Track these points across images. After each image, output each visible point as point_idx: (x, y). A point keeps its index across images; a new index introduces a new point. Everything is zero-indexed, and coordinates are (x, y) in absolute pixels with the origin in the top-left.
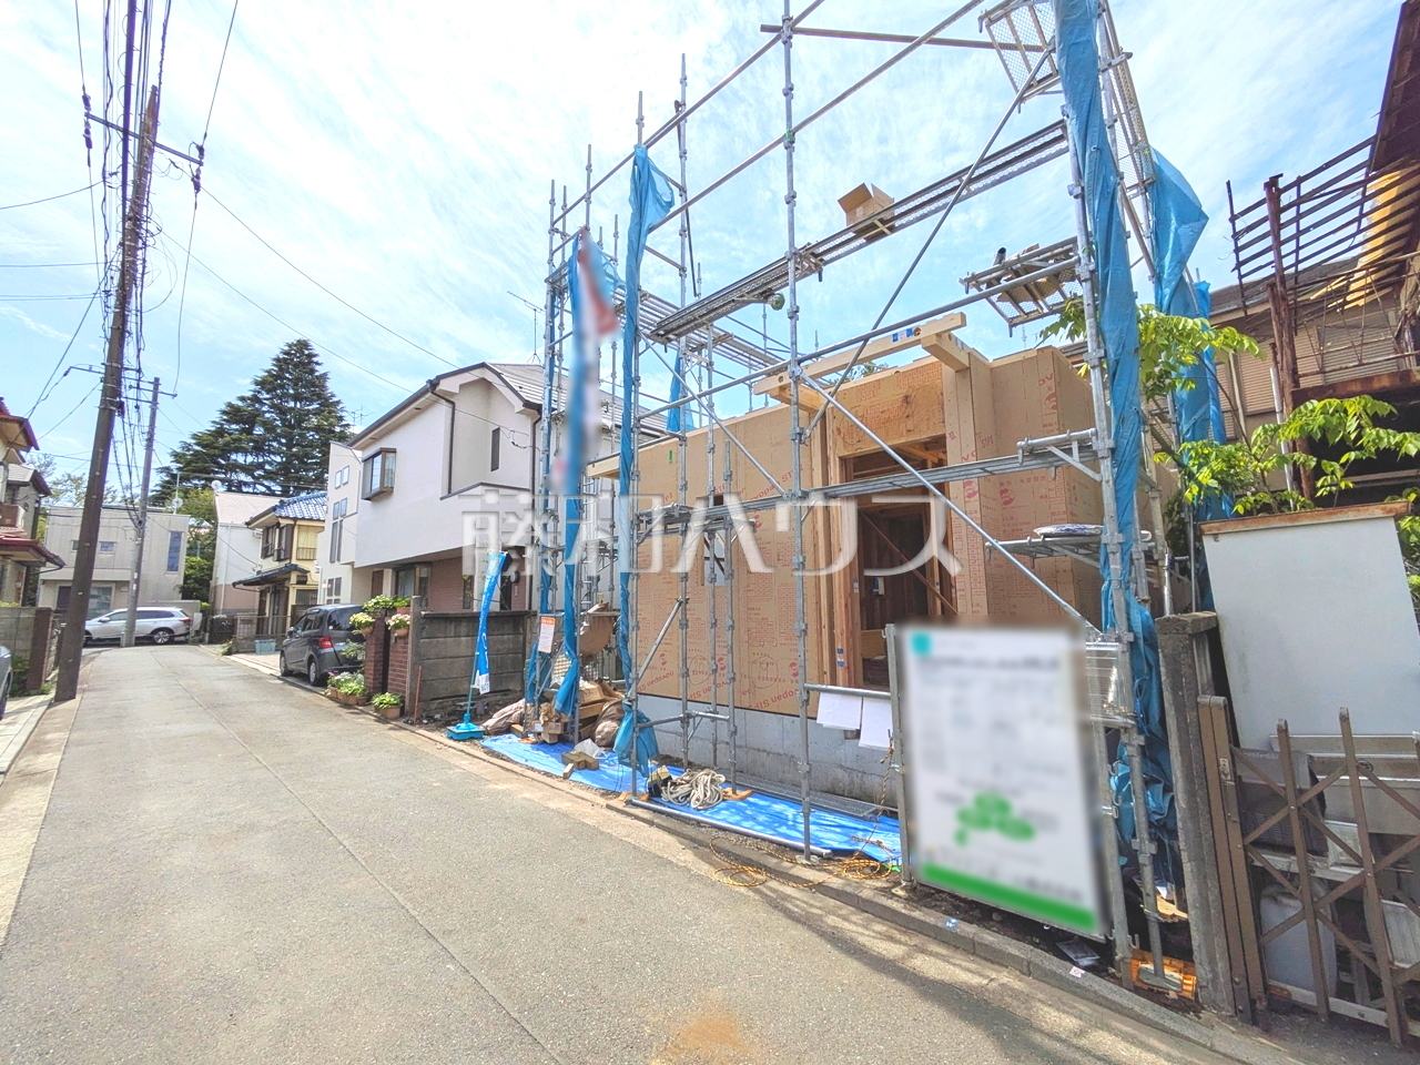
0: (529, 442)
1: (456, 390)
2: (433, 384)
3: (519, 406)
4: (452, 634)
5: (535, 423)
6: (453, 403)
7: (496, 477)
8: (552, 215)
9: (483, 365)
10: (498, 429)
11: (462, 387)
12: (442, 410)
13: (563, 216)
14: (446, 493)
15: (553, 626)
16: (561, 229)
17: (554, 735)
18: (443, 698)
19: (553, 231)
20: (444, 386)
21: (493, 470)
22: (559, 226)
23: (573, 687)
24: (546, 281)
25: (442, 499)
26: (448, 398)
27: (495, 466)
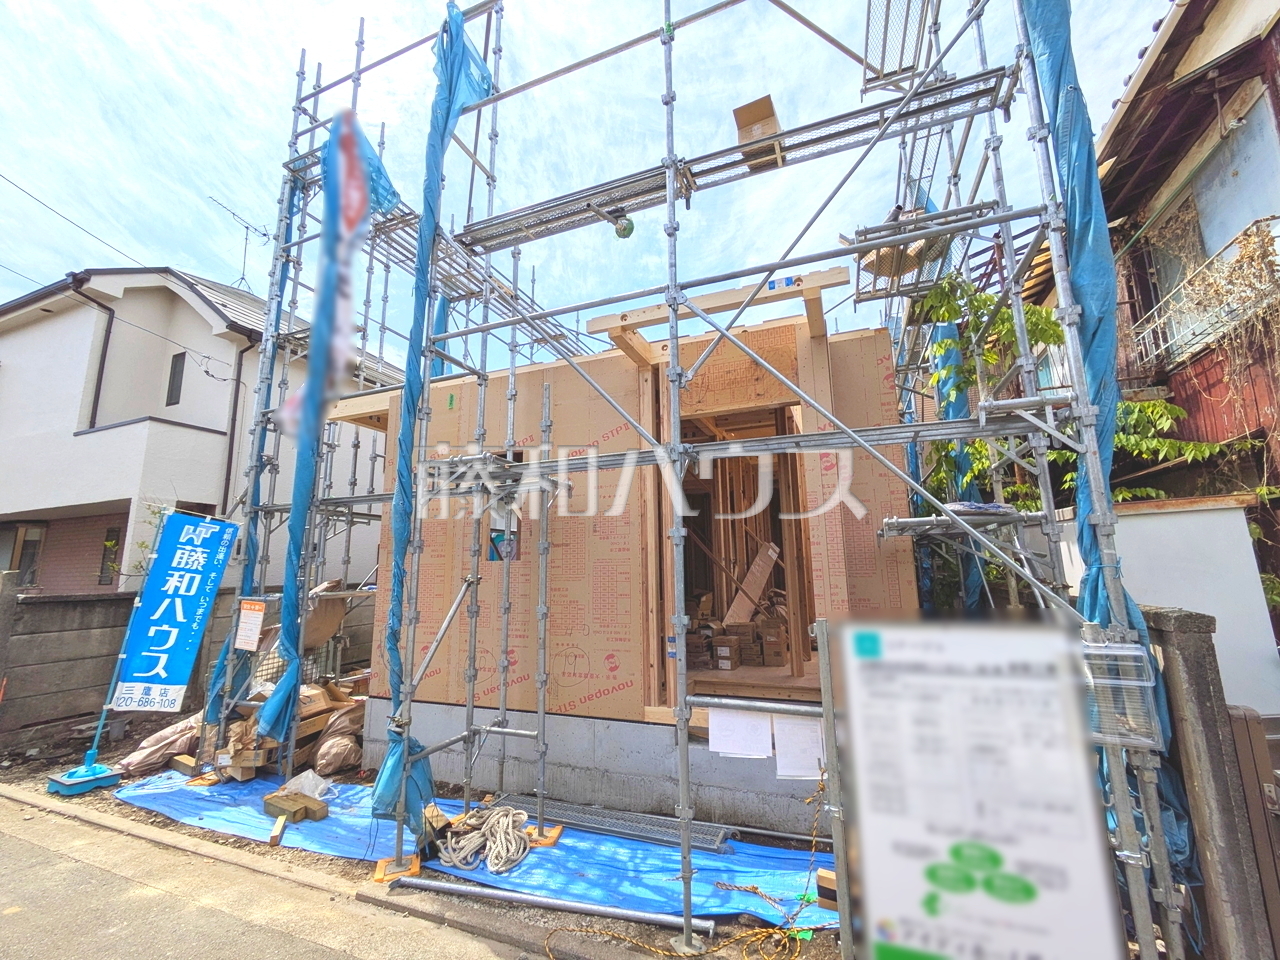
0: (231, 373)
1: (119, 294)
2: (78, 281)
3: (220, 327)
4: (75, 626)
5: (242, 352)
6: (111, 313)
7: (172, 413)
8: (299, 90)
9: (166, 271)
10: (183, 354)
11: (128, 291)
12: (94, 317)
13: (315, 95)
14: (85, 426)
15: (262, 614)
16: (311, 111)
17: (250, 768)
18: (47, 722)
19: (300, 109)
20: (96, 284)
21: (168, 405)
22: (308, 105)
23: (291, 699)
24: (286, 165)
25: (76, 434)
26: (103, 303)
27: (173, 398)
